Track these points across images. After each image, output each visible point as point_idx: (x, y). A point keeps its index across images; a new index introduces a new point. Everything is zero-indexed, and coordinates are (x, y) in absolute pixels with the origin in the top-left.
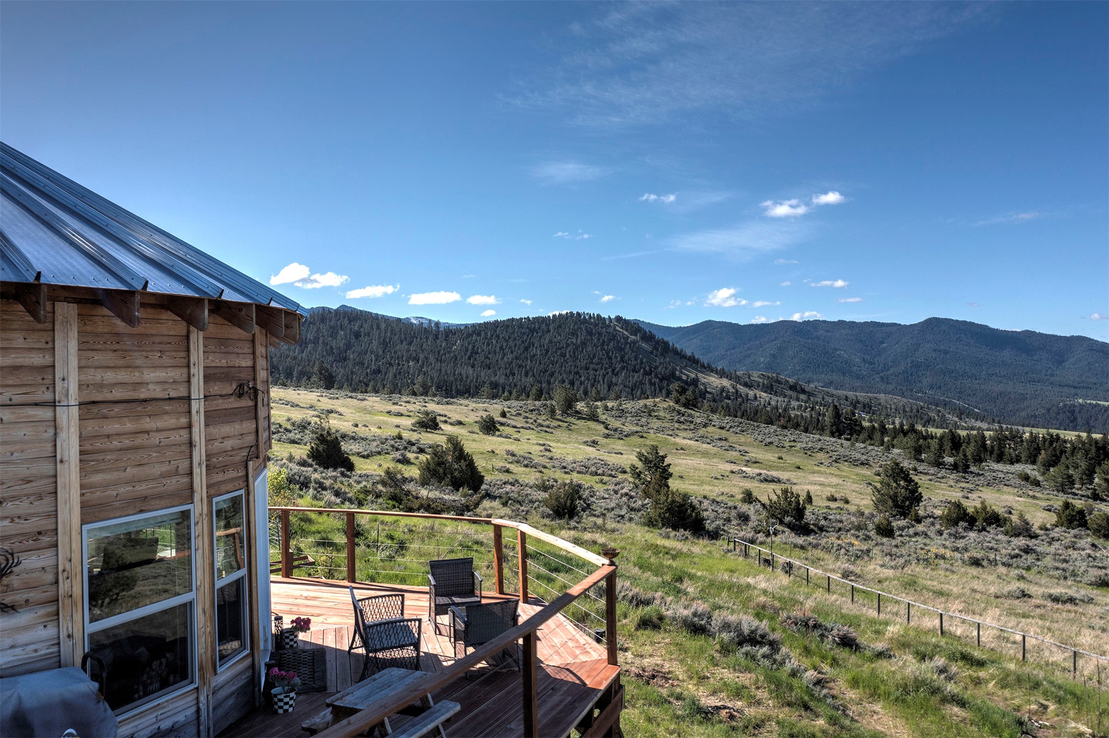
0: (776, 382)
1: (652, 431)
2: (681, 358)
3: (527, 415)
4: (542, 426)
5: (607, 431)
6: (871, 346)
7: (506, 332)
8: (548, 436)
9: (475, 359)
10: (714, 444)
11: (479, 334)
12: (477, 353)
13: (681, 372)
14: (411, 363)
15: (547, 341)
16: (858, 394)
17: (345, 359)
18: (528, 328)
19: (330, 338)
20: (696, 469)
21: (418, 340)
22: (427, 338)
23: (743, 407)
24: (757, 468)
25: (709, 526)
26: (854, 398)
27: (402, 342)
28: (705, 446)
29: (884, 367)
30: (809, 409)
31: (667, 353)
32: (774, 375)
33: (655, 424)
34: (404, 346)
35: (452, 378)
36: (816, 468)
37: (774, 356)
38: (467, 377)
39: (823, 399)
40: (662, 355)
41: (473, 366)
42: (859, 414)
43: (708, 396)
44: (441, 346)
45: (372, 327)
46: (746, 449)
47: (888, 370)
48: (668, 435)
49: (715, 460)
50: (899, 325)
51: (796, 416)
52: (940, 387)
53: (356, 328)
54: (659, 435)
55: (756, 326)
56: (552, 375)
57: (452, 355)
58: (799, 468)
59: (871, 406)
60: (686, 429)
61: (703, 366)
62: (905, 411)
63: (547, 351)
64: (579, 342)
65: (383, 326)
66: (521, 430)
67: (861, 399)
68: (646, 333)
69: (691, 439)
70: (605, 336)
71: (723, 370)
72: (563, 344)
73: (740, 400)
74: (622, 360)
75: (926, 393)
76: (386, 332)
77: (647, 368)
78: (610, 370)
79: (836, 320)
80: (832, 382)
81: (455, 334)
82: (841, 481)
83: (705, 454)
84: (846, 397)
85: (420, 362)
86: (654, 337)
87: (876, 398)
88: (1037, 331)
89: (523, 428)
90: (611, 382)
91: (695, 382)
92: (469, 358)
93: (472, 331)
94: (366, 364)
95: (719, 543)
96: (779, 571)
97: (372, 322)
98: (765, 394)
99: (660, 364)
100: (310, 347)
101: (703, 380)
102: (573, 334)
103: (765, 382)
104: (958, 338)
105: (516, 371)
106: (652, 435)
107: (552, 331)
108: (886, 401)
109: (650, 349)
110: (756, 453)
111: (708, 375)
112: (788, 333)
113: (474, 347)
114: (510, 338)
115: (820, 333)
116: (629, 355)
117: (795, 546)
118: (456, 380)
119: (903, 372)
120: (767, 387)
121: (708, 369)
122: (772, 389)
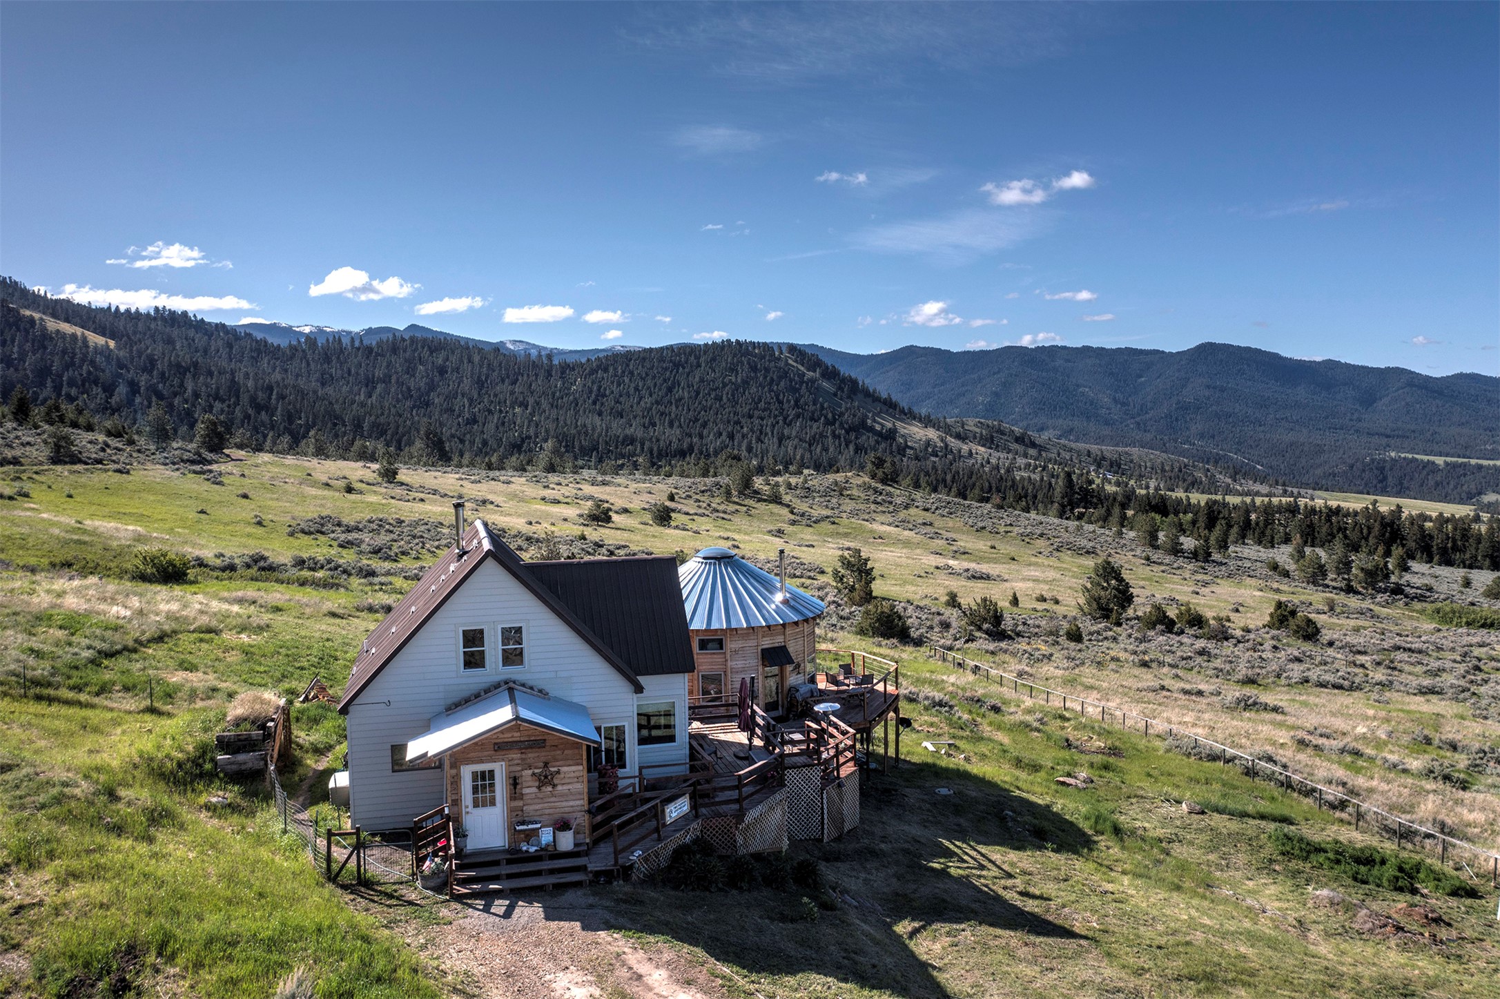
0: (997, 432)
1: (844, 515)
2: (873, 402)
3: (698, 497)
4: (718, 511)
5: (793, 517)
6: (1125, 381)
7: (643, 367)
8: (727, 525)
9: (602, 404)
10: (917, 531)
11: (606, 370)
12: (604, 396)
13: (874, 421)
14: (517, 410)
15: (697, 379)
16: (1104, 447)
17: (427, 405)
18: (671, 361)
19: (406, 376)
20: (898, 565)
21: (525, 376)
22: (537, 375)
23: (954, 468)
24: (965, 560)
25: (914, 634)
26: (1099, 453)
27: (503, 381)
28: (907, 533)
29: (1142, 410)
30: (1040, 469)
31: (855, 394)
32: (995, 423)
33: (848, 505)
34: (506, 387)
35: (573, 431)
36: (1033, 559)
37: (996, 394)
38: (593, 429)
39: (1059, 454)
40: (849, 397)
41: (600, 414)
42: (1104, 475)
43: (908, 451)
44: (556, 387)
45: (461, 361)
46: (954, 536)
47: (1146, 413)
48: (864, 520)
49: (918, 551)
50: (1163, 352)
51: (1022, 478)
52: (1213, 437)
53: (440, 361)
54: (853, 520)
55: (974, 353)
56: (704, 425)
57: (571, 398)
58: (1014, 559)
59: (1120, 464)
60: (884, 512)
61: (902, 412)
62: (1163, 470)
63: (698, 393)
64: (739, 380)
65: (476, 359)
66: (695, 517)
67: (1108, 455)
68: (827, 368)
69: (889, 525)
70: (774, 372)
71: (929, 417)
72: (719, 383)
73: (950, 457)
74: (797, 405)
75: (1194, 444)
76: (481, 367)
77: (830, 416)
78: (781, 418)
79: (1080, 346)
80: (1072, 430)
81: (574, 370)
82: (1058, 576)
83: (907, 544)
84: (1089, 451)
85: (529, 407)
86: (839, 374)
87: (1127, 453)
88: (1343, 361)
89: (696, 514)
90: (783, 434)
91: (891, 435)
92: (594, 403)
93: (597, 366)
94: (457, 412)
95: (922, 649)
96: (968, 672)
97: (462, 352)
98: (983, 449)
99: (847, 409)
100: (380, 388)
101: (903, 431)
102: (732, 370)
103: (984, 432)
104: (1239, 371)
105: (657, 421)
106: (845, 521)
107: (703, 365)
108: (1140, 457)
109: (833, 390)
110: (967, 541)
111: (908, 424)
112: (1016, 363)
113: (600, 387)
114: (647, 375)
115: (1059, 362)
116: (807, 397)
117: (987, 652)
118: (579, 433)
119: (1166, 417)
120: (986, 440)
121: (909, 415)
122: (992, 442)
